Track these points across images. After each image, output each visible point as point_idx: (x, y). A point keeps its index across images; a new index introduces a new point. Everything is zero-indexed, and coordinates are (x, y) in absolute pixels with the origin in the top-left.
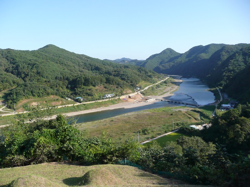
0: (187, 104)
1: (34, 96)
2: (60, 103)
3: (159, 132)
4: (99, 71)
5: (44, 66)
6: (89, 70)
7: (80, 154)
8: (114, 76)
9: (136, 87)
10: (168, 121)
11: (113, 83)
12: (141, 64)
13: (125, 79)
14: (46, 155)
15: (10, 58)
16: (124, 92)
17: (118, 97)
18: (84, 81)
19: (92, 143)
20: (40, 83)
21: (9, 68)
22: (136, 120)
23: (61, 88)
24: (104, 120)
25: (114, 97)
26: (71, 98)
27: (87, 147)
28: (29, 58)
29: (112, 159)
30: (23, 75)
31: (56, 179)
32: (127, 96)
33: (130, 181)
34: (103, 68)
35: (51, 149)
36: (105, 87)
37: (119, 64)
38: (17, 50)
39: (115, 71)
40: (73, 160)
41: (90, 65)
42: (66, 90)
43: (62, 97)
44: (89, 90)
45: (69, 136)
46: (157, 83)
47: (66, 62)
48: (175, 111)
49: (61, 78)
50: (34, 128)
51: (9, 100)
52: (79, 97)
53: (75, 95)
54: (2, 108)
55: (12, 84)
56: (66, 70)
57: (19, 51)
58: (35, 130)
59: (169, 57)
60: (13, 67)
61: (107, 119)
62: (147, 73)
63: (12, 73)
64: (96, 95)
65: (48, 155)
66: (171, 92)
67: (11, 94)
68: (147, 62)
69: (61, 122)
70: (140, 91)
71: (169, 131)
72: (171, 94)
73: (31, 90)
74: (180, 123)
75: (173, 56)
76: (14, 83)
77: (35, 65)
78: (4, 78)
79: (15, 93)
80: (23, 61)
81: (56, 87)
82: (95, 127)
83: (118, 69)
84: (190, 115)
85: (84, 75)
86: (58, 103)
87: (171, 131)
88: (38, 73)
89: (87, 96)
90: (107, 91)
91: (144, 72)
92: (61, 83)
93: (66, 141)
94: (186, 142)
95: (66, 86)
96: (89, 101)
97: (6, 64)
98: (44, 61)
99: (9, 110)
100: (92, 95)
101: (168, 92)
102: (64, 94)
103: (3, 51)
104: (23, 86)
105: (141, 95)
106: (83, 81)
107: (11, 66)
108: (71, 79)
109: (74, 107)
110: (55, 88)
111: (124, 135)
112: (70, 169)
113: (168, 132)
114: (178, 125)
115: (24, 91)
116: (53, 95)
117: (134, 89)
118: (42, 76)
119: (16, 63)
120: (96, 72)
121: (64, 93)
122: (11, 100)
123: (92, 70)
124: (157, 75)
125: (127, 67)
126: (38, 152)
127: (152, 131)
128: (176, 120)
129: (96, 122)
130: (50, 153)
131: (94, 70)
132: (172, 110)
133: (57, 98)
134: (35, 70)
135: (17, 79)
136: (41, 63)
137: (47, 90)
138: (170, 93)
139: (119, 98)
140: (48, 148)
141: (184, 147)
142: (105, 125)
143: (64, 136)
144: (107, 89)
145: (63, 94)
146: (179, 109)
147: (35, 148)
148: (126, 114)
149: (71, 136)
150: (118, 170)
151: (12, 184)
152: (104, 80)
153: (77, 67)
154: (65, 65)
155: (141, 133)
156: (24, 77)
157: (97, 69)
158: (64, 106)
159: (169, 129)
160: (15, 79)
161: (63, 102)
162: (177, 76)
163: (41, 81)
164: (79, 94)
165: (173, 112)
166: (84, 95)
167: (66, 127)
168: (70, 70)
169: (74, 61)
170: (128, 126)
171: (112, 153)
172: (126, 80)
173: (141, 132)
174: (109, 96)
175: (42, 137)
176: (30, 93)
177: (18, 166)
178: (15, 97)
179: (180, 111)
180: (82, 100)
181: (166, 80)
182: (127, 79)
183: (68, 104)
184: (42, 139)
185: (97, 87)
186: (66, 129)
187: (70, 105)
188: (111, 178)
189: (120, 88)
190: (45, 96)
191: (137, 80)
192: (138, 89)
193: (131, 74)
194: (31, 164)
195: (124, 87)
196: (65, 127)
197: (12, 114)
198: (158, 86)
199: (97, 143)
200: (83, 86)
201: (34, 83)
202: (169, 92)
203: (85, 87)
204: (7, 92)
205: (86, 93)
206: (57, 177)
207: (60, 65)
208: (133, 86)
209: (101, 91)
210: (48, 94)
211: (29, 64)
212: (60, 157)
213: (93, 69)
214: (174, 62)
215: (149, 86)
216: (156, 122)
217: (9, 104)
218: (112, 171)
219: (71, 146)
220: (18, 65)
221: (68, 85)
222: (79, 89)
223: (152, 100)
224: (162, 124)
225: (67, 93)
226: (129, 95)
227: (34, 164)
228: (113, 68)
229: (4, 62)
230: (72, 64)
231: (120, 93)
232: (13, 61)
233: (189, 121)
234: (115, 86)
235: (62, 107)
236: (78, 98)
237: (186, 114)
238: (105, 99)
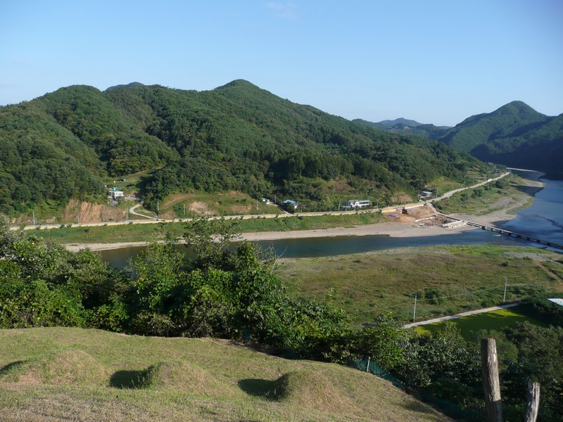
0: (549, 244)
1: (197, 188)
2: (249, 209)
3: (468, 303)
4: (340, 145)
5: (223, 126)
6: (317, 142)
7: (276, 331)
8: (374, 159)
9: (423, 190)
10: (494, 281)
11: (368, 175)
12: (442, 137)
13: (399, 170)
14: (210, 323)
15: (157, 106)
16: (393, 200)
17: (378, 210)
18: (304, 166)
19: (305, 313)
20: (212, 162)
21: (155, 125)
22: (413, 265)
23: (253, 177)
24: (340, 256)
25: (368, 207)
26: (274, 201)
27: (293, 319)
28: (195, 108)
29: (341, 354)
30: (180, 143)
31: (225, 375)
32: (400, 208)
33: (370, 408)
34: (350, 138)
35: (221, 312)
36: (350, 184)
37: (389, 132)
38: (173, 90)
39: (378, 149)
40: (261, 341)
41: (322, 130)
42: (263, 182)
43: (255, 197)
44: (315, 186)
45: (259, 291)
46: (477, 185)
47: (269, 120)
48: (515, 258)
49: (255, 154)
50: (193, 263)
51: (147, 191)
52: (291, 199)
53: (281, 195)
54: (134, 208)
55: (158, 160)
56: (269, 138)
57: (177, 90)
58: (195, 269)
59: (515, 122)
60: (161, 124)
61: (347, 257)
62: (454, 159)
63: (159, 136)
64: (329, 199)
65: (215, 323)
66: (509, 209)
67: (153, 179)
68: (457, 132)
69: (246, 258)
70: (431, 201)
71: (494, 304)
72: (508, 215)
73: (192, 176)
74: (523, 289)
75: (526, 122)
76: (161, 157)
77: (205, 122)
78: (144, 146)
79: (161, 179)
80: (183, 112)
81: (244, 173)
82: (318, 271)
83: (386, 144)
84: (553, 272)
85: (306, 152)
86: (244, 208)
87: (498, 305)
88: (210, 140)
89: (308, 200)
90: (354, 192)
91: (446, 156)
92: (255, 165)
93: (252, 301)
94: (531, 338)
95: (265, 173)
96: (312, 211)
97: (149, 116)
98: (224, 114)
99: (146, 212)
100: (320, 199)
101: (502, 208)
102: (259, 190)
103: (146, 90)
104: (178, 166)
105: (434, 209)
106: (302, 165)
107: (159, 123)
108: (276, 159)
109: (277, 220)
110: (240, 175)
111: (382, 297)
112: (253, 361)
113: (489, 306)
114: (517, 291)
115: (179, 176)
116: (236, 190)
117: (417, 193)
118: (217, 147)
119: (168, 115)
120: (333, 148)
121: (259, 188)
122: (153, 192)
123: (324, 142)
124: (478, 166)
125: (407, 141)
126: (197, 314)
127: (451, 299)
128: (515, 280)
129: (321, 259)
130: (219, 320)
131: (328, 142)
132: (506, 253)
133: (244, 198)
134: (204, 134)
135: (167, 149)
136: (218, 119)
137: (225, 177)
138: (508, 213)
139: (381, 211)
140: (215, 310)
141: (523, 349)
142: (342, 269)
143: (250, 289)
144: (353, 189)
145: (257, 189)
146: (526, 255)
147: (191, 305)
148: (391, 251)
149: (263, 293)
150: (349, 380)
151: (149, 372)
152: (350, 166)
153: (291, 133)
154: (268, 126)
155: (423, 299)
156: (182, 147)
157: (336, 140)
158: (256, 216)
159: (494, 300)
160: (163, 150)
161: (254, 208)
162: (530, 172)
163: (214, 158)
164: (291, 194)
165: (510, 260)
166: (302, 198)
167: (255, 271)
168: (278, 139)
169: (286, 118)
170: (394, 279)
171: (341, 341)
172: (400, 172)
173: (423, 295)
174: (358, 204)
175: (207, 285)
176: (190, 182)
177: (158, 335)
178: (160, 187)
179: (527, 259)
180: (296, 207)
181: (501, 179)
182: (404, 169)
183: (266, 213)
184: (206, 290)
185: (332, 182)
186: (254, 277)
187: (269, 216)
188: (330, 394)
189: (384, 187)
190: (219, 191)
191: (427, 174)
192: (428, 196)
193: (415, 157)
194: (181, 336)
195: (394, 187)
196: (253, 273)
197: (150, 222)
198: (477, 193)
199: (314, 314)
200: (301, 177)
201: (199, 162)
202: (505, 211)
203: (306, 179)
204: (147, 176)
205: (306, 193)
206: (228, 373)
207: (255, 125)
208: (416, 188)
209: (341, 191)
210: (226, 187)
211: (193, 120)
212: (236, 331)
213: (327, 139)
214: (526, 137)
215: (456, 191)
216: (463, 278)
217: (148, 201)
218: (336, 379)
219: (260, 313)
220: (172, 121)
221: (268, 171)
222: (291, 183)
223: (458, 225)
224: (478, 284)
225: (267, 190)
226: (403, 206)
227: (186, 336)
228: (375, 140)
229: (146, 113)
230: (282, 126)
231: (384, 199)
232: (162, 112)
233: (549, 287)
234: (374, 183)
235: (253, 218)
236: (288, 203)
237: (543, 267)
238: (348, 210)
